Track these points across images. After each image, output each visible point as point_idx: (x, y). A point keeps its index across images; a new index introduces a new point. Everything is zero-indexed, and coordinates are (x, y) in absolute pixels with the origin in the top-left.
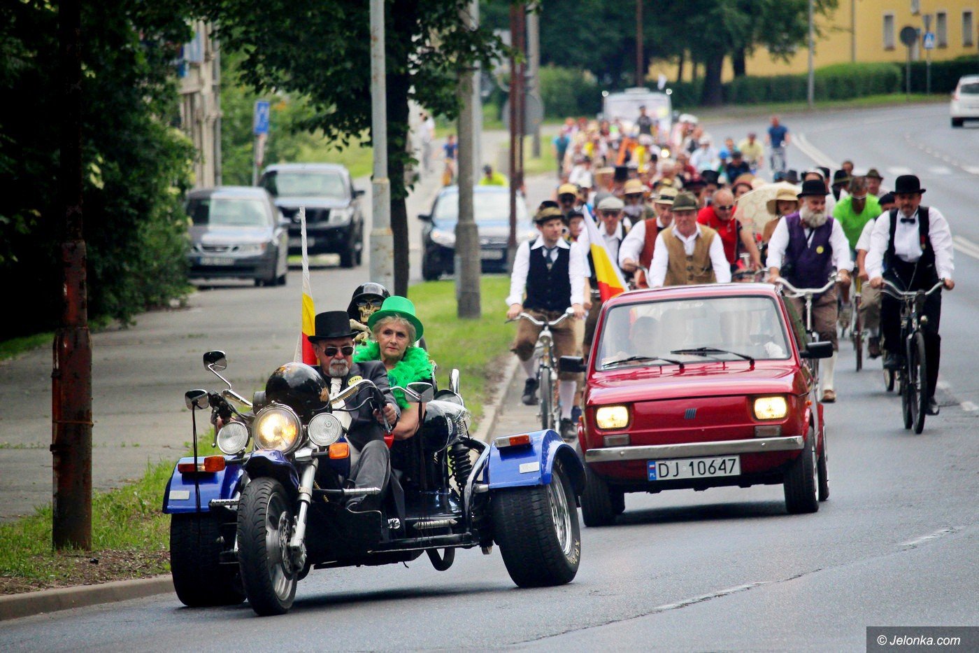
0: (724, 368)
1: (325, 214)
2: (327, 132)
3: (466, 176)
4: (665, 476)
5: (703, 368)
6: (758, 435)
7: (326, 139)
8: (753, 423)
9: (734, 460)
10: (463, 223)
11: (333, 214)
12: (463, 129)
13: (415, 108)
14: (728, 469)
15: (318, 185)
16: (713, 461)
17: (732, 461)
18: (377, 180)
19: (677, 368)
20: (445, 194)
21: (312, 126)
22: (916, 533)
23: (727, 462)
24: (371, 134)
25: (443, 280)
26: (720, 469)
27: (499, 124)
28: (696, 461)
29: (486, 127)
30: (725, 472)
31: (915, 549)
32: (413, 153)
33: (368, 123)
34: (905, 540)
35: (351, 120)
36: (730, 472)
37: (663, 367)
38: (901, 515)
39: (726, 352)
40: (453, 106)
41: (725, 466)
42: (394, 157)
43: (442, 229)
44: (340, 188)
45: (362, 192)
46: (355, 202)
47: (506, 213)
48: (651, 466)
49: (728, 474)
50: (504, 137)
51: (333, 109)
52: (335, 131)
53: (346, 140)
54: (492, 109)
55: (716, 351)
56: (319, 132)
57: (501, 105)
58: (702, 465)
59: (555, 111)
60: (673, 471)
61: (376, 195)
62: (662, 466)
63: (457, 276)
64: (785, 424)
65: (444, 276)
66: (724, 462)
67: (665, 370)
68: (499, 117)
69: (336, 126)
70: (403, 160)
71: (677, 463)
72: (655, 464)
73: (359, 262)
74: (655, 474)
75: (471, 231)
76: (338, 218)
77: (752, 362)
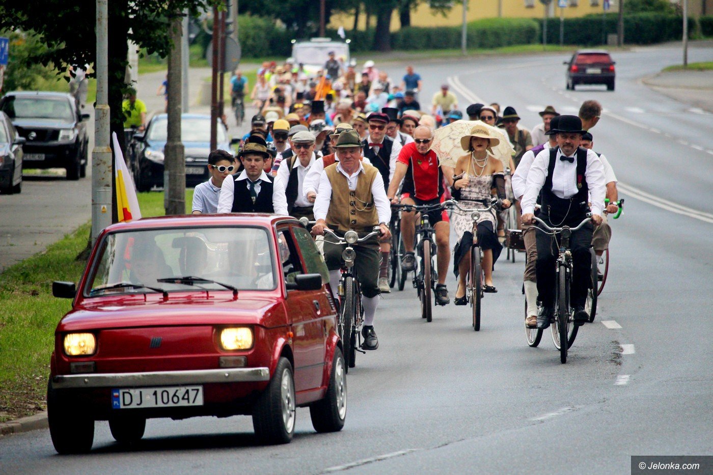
0: (208, 297)
1: (55, 133)
2: (58, 65)
3: (175, 105)
4: (129, 405)
5: (189, 297)
6: (222, 365)
7: (57, 71)
8: (217, 353)
9: (198, 390)
10: (170, 144)
11: (62, 133)
12: (172, 65)
13: (133, 48)
14: (191, 399)
15: (49, 110)
16: (177, 391)
17: (195, 392)
18: (98, 106)
19: (161, 296)
20: (157, 120)
21: (44, 60)
22: (544, 410)
23: (190, 392)
24: (94, 68)
25: (154, 191)
26: (183, 398)
27: (204, 62)
28: (159, 391)
29: (192, 65)
30: (189, 402)
31: (543, 424)
32: (130, 84)
33: (92, 58)
34: (534, 416)
35: (79, 56)
36: (194, 402)
37: (147, 295)
38: (531, 395)
39: (212, 282)
40: (165, 46)
41: (188, 396)
42: (114, 88)
43: (154, 149)
44: (67, 112)
45: (87, 116)
46: (79, 124)
47: (208, 136)
48: (116, 394)
49: (191, 404)
50: (208, 73)
51: (63, 46)
52: (64, 65)
53: (73, 72)
54: (197, 49)
55: (202, 281)
56: (51, 65)
57: (205, 46)
58: (165, 394)
59: (251, 52)
60: (136, 400)
61: (98, 120)
62: (126, 395)
63: (166, 188)
64: (251, 355)
65: (155, 188)
66: (187, 392)
67: (149, 298)
68: (204, 56)
69: (65, 61)
70: (122, 90)
71: (141, 392)
72: (119, 392)
73: (83, 175)
74: (119, 402)
75: (178, 150)
76: (65, 137)
77: (235, 292)
